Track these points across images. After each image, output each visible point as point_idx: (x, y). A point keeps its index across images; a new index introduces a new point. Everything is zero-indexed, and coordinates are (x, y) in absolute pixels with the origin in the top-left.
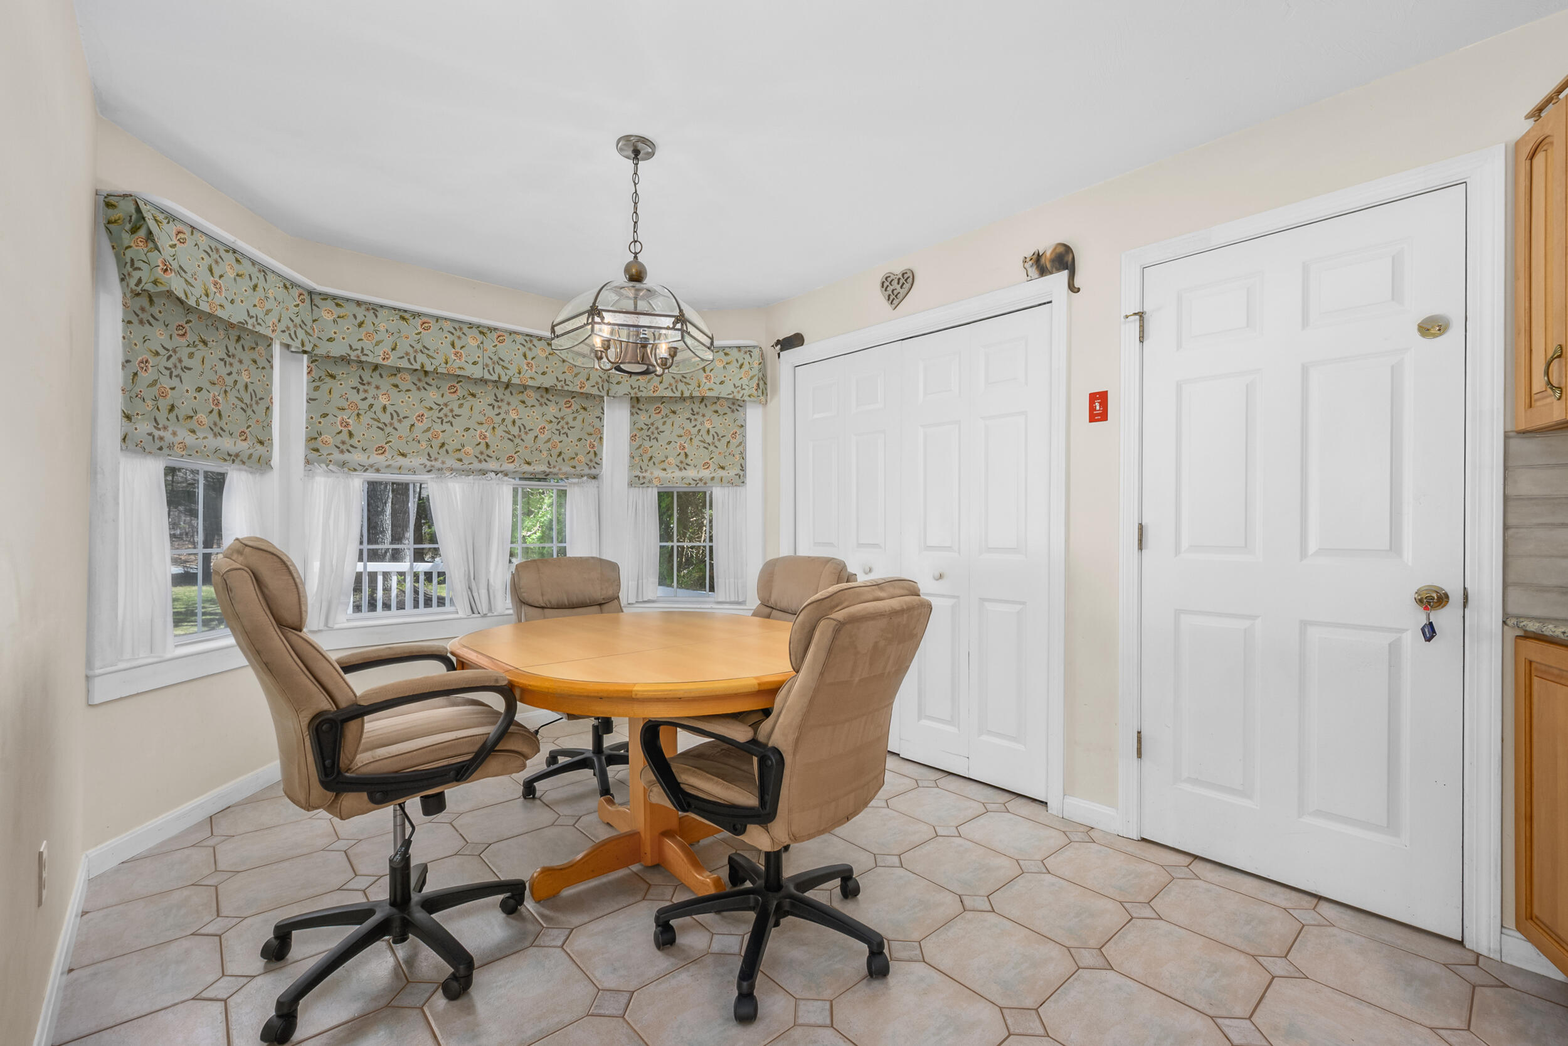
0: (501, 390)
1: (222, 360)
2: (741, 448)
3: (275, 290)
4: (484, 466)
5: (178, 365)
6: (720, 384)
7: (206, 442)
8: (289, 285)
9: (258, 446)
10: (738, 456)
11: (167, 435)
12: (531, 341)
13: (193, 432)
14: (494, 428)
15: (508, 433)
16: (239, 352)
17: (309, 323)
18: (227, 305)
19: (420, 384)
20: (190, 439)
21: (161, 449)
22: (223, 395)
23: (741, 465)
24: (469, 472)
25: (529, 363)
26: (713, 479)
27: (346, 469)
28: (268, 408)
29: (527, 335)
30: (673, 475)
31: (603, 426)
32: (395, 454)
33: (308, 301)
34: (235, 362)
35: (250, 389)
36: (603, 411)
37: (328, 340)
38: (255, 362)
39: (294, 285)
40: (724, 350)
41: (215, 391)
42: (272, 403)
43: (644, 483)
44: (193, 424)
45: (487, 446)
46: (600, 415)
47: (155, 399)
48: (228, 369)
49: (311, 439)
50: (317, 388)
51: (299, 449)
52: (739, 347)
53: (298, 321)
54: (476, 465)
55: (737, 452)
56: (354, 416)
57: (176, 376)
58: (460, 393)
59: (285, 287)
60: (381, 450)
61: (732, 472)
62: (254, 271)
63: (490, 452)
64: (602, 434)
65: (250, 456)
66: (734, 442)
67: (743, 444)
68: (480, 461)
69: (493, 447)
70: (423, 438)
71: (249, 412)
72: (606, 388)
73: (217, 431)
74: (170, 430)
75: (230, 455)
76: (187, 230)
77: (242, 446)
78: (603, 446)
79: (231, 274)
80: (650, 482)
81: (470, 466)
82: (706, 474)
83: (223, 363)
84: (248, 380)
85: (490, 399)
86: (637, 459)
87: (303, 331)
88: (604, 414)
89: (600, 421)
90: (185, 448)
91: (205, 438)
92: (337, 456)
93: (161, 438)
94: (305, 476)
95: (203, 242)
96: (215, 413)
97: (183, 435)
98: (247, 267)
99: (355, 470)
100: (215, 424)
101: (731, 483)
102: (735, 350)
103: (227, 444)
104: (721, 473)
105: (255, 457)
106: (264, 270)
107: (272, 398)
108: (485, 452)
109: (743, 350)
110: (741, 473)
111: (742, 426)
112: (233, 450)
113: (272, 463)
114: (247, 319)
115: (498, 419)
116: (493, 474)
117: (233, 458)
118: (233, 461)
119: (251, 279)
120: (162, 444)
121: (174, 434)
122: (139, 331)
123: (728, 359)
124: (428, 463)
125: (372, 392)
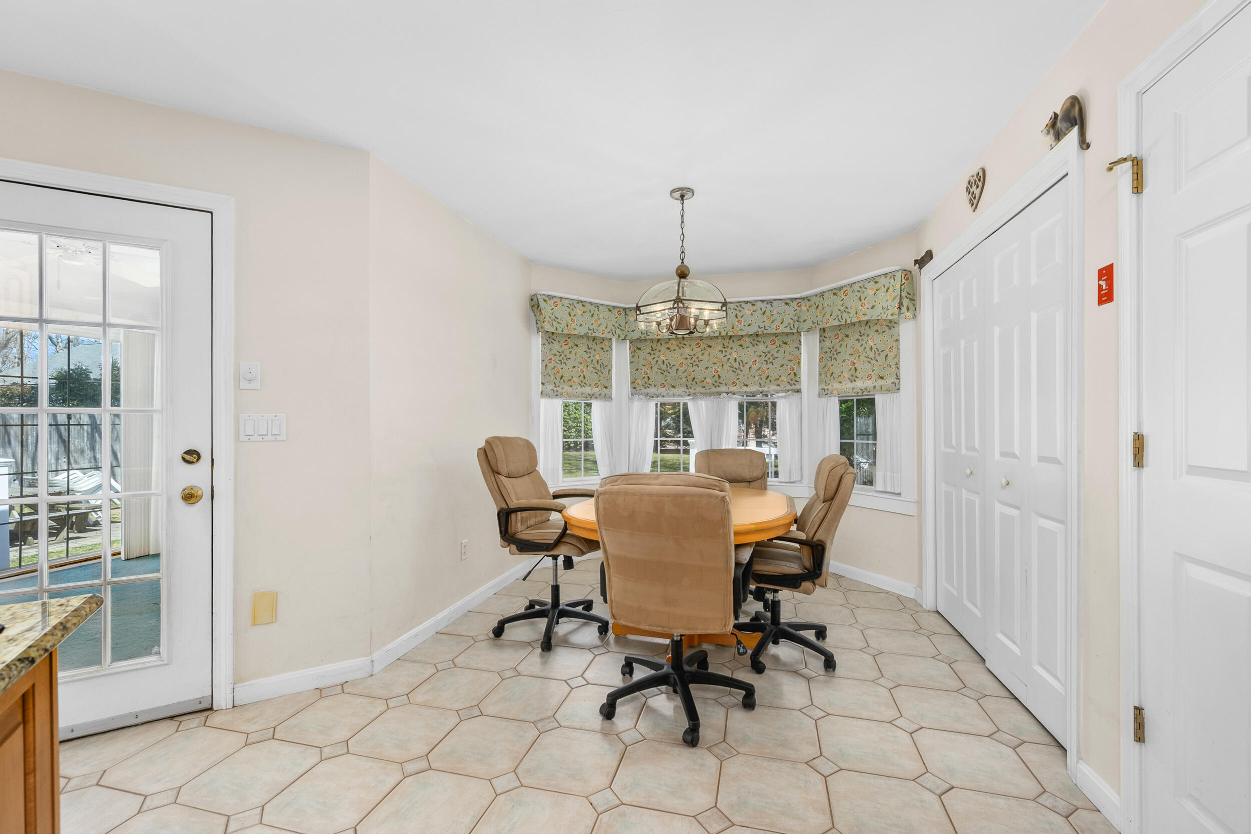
0: (727, 340)
1: (585, 351)
2: (896, 360)
3: (604, 313)
4: (718, 389)
5: (565, 358)
6: (872, 308)
7: (577, 390)
8: (611, 309)
9: (604, 389)
10: (894, 367)
11: (560, 389)
12: (740, 306)
13: (571, 386)
14: (723, 365)
15: (732, 367)
16: (594, 346)
17: (623, 325)
18: (578, 328)
19: (680, 345)
20: (570, 390)
21: (557, 395)
22: (586, 367)
23: (896, 374)
24: (710, 394)
25: (739, 321)
26: (874, 387)
27: (648, 397)
28: (609, 370)
29: (738, 302)
30: (846, 386)
31: (801, 353)
32: (670, 387)
33: (623, 313)
34: (592, 351)
35: (600, 363)
36: (801, 342)
37: (632, 331)
38: (602, 349)
39: (614, 307)
40: (874, 279)
41: (581, 366)
42: (612, 367)
43: (828, 394)
44: (571, 383)
45: (719, 377)
46: (799, 346)
47: (555, 375)
48: (589, 355)
49: (633, 383)
50: (633, 356)
51: (627, 387)
52: (886, 274)
53: (617, 325)
54: (714, 390)
55: (893, 363)
56: (650, 369)
57: (564, 363)
58: (702, 347)
59: (610, 310)
60: (663, 385)
61: (888, 381)
62: (592, 308)
63: (721, 380)
64: (801, 359)
65: (600, 395)
66: (891, 355)
67: (898, 356)
68: (715, 387)
69: (723, 377)
70: (683, 376)
71: (600, 373)
72: (796, 327)
73: (582, 385)
74: (561, 387)
75: (589, 395)
76: (558, 300)
77: (596, 390)
78: (801, 368)
79: (580, 313)
80: (832, 393)
81: (710, 390)
82: (869, 384)
83: (586, 353)
84: (599, 358)
85: (720, 347)
86: (823, 375)
87: (619, 330)
88: (801, 344)
89: (799, 350)
90: (568, 394)
91: (576, 388)
92: (644, 390)
93: (557, 391)
94: (629, 402)
95: (566, 303)
96: (582, 376)
97: (567, 388)
98: (588, 306)
99: (653, 397)
100: (582, 382)
101: (888, 390)
102: (883, 277)
103: (587, 390)
104: (881, 382)
105: (603, 394)
106: (597, 306)
107: (612, 365)
108: (718, 381)
109: (889, 275)
110: (897, 381)
111: (897, 340)
112: (591, 392)
113: (613, 396)
114: (588, 331)
115: (725, 359)
116: (725, 395)
117: (592, 396)
118: (591, 397)
119: (590, 312)
120: (557, 393)
121: (563, 388)
122: (548, 346)
123: (878, 286)
124: (687, 391)
125: (657, 353)
